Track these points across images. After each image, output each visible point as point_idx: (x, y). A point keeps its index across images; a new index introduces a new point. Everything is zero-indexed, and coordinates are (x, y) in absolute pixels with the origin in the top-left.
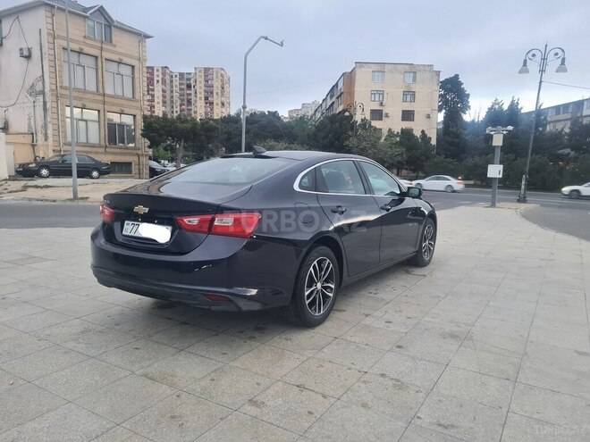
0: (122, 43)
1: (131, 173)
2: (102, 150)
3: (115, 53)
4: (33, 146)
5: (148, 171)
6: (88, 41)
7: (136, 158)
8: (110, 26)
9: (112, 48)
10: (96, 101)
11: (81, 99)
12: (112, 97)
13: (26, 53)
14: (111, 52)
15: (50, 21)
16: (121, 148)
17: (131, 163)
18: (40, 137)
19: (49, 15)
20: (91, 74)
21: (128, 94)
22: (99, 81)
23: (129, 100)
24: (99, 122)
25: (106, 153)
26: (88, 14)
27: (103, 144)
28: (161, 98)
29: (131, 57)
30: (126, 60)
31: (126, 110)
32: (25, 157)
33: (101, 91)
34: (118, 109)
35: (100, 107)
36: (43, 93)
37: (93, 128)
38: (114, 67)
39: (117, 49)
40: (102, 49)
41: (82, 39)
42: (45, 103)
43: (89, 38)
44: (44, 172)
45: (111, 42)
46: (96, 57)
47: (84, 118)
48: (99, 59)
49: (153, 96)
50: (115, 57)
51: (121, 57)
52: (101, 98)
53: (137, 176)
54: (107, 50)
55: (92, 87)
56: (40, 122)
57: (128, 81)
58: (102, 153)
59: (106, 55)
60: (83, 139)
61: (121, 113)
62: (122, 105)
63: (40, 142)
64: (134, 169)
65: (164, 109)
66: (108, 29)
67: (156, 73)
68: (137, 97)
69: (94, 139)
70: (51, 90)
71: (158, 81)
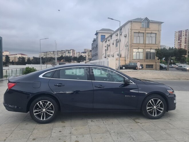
0: (153, 27)
1: (153, 68)
2: (144, 61)
3: (150, 30)
4: (125, 61)
5: (159, 68)
6: (142, 29)
7: (155, 63)
8: (149, 23)
9: (149, 29)
10: (143, 46)
11: (138, 46)
12: (148, 44)
13: (125, 36)
14: (149, 30)
15: (131, 26)
16: (150, 60)
17: (153, 65)
18: (127, 58)
19: (131, 24)
20: (142, 38)
21: (154, 42)
22: (144, 40)
23: (154, 44)
24: (143, 52)
25: (145, 62)
26: (142, 21)
27: (144, 59)
28: (184, 41)
29: (155, 31)
30: (153, 32)
31: (152, 48)
32: (123, 63)
33: (144, 43)
34: (149, 48)
35: (144, 48)
36: (128, 46)
37: (141, 54)
38: (149, 35)
39: (150, 29)
40: (145, 30)
41: (139, 29)
42: (128, 48)
43: (142, 28)
44: (124, 68)
45: (149, 27)
46: (144, 33)
47: (139, 52)
48: (145, 33)
49: (181, 41)
50: (150, 32)
51: (152, 31)
52: (144, 45)
53: (155, 69)
54: (147, 30)
55: (142, 42)
56: (127, 54)
57: (154, 39)
58: (143, 62)
59: (147, 32)
60: (138, 58)
61: (151, 49)
62: (151, 47)
63: (127, 59)
64: (154, 67)
65: (185, 45)
66: (148, 23)
67: (183, 32)
68: (157, 43)
69: (141, 58)
70: (130, 45)
71: (183, 35)
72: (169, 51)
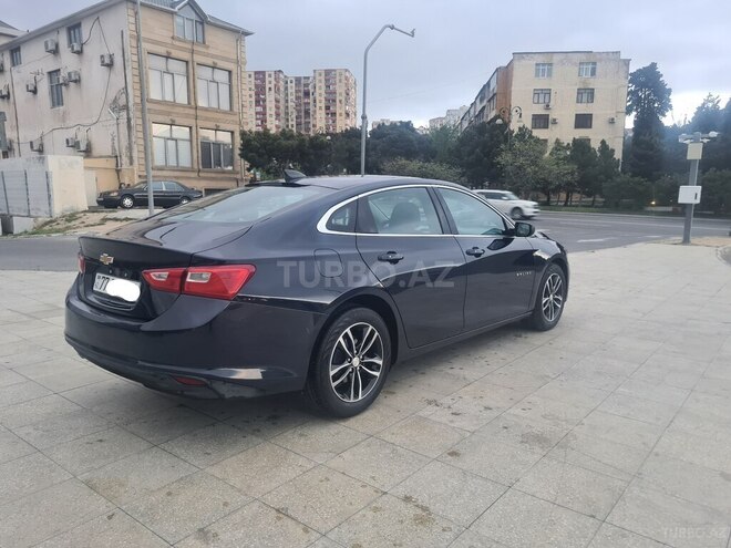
0: (218, 43)
2: (194, 175)
3: (207, 55)
4: (118, 171)
6: (177, 43)
7: (234, 185)
8: (202, 23)
9: (204, 50)
10: (187, 116)
11: (169, 114)
12: (206, 110)
13: (107, 61)
14: (204, 54)
15: (133, 20)
16: (216, 172)
18: (125, 160)
19: (131, 12)
20: (181, 82)
21: (225, 106)
22: (191, 92)
23: (225, 112)
24: (191, 141)
25: (200, 178)
26: (176, 10)
27: (196, 167)
28: (274, 109)
29: (227, 60)
30: (221, 64)
31: (222, 126)
32: (109, 184)
33: (193, 104)
34: (212, 125)
35: (192, 122)
36: (126, 107)
37: (184, 148)
38: (207, 73)
39: (211, 51)
40: (193, 52)
41: (169, 41)
42: (129, 120)
43: (178, 39)
44: (128, 202)
45: (204, 42)
46: (187, 62)
47: (174, 136)
48: (190, 64)
49: (265, 108)
50: (209, 61)
51: (216, 61)
52: (192, 112)
54: (199, 53)
55: (182, 98)
56: (124, 143)
57: (224, 89)
58: (194, 178)
59: (198, 59)
60: (172, 162)
61: (217, 130)
62: (217, 120)
63: (124, 167)
65: (277, 122)
66: (200, 27)
67: (267, 79)
68: (235, 110)
69: (185, 162)
70: (135, 104)
71: (270, 89)
72: (284, 142)
